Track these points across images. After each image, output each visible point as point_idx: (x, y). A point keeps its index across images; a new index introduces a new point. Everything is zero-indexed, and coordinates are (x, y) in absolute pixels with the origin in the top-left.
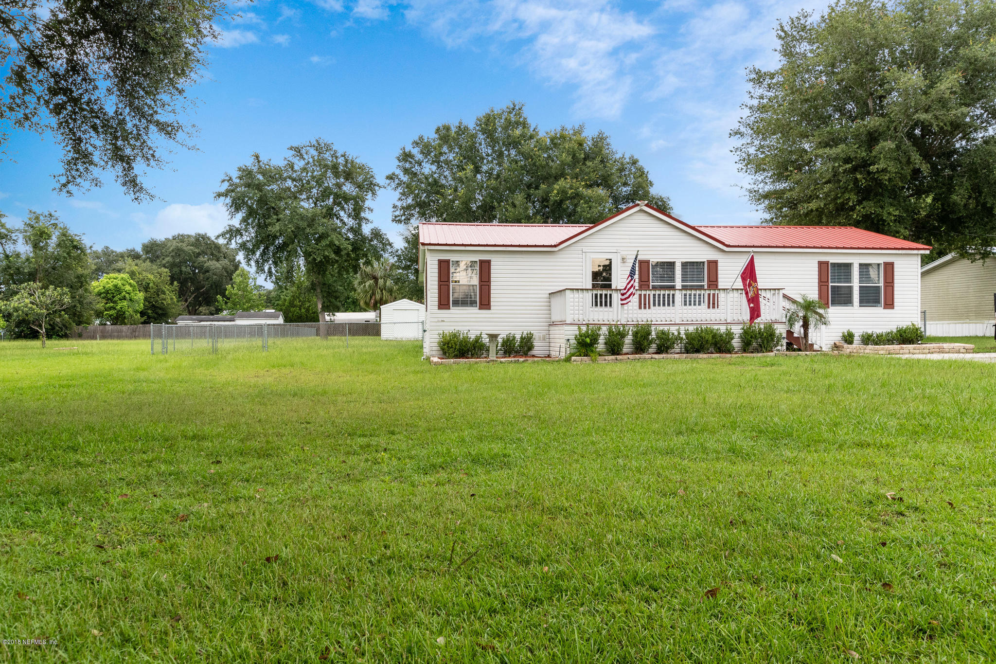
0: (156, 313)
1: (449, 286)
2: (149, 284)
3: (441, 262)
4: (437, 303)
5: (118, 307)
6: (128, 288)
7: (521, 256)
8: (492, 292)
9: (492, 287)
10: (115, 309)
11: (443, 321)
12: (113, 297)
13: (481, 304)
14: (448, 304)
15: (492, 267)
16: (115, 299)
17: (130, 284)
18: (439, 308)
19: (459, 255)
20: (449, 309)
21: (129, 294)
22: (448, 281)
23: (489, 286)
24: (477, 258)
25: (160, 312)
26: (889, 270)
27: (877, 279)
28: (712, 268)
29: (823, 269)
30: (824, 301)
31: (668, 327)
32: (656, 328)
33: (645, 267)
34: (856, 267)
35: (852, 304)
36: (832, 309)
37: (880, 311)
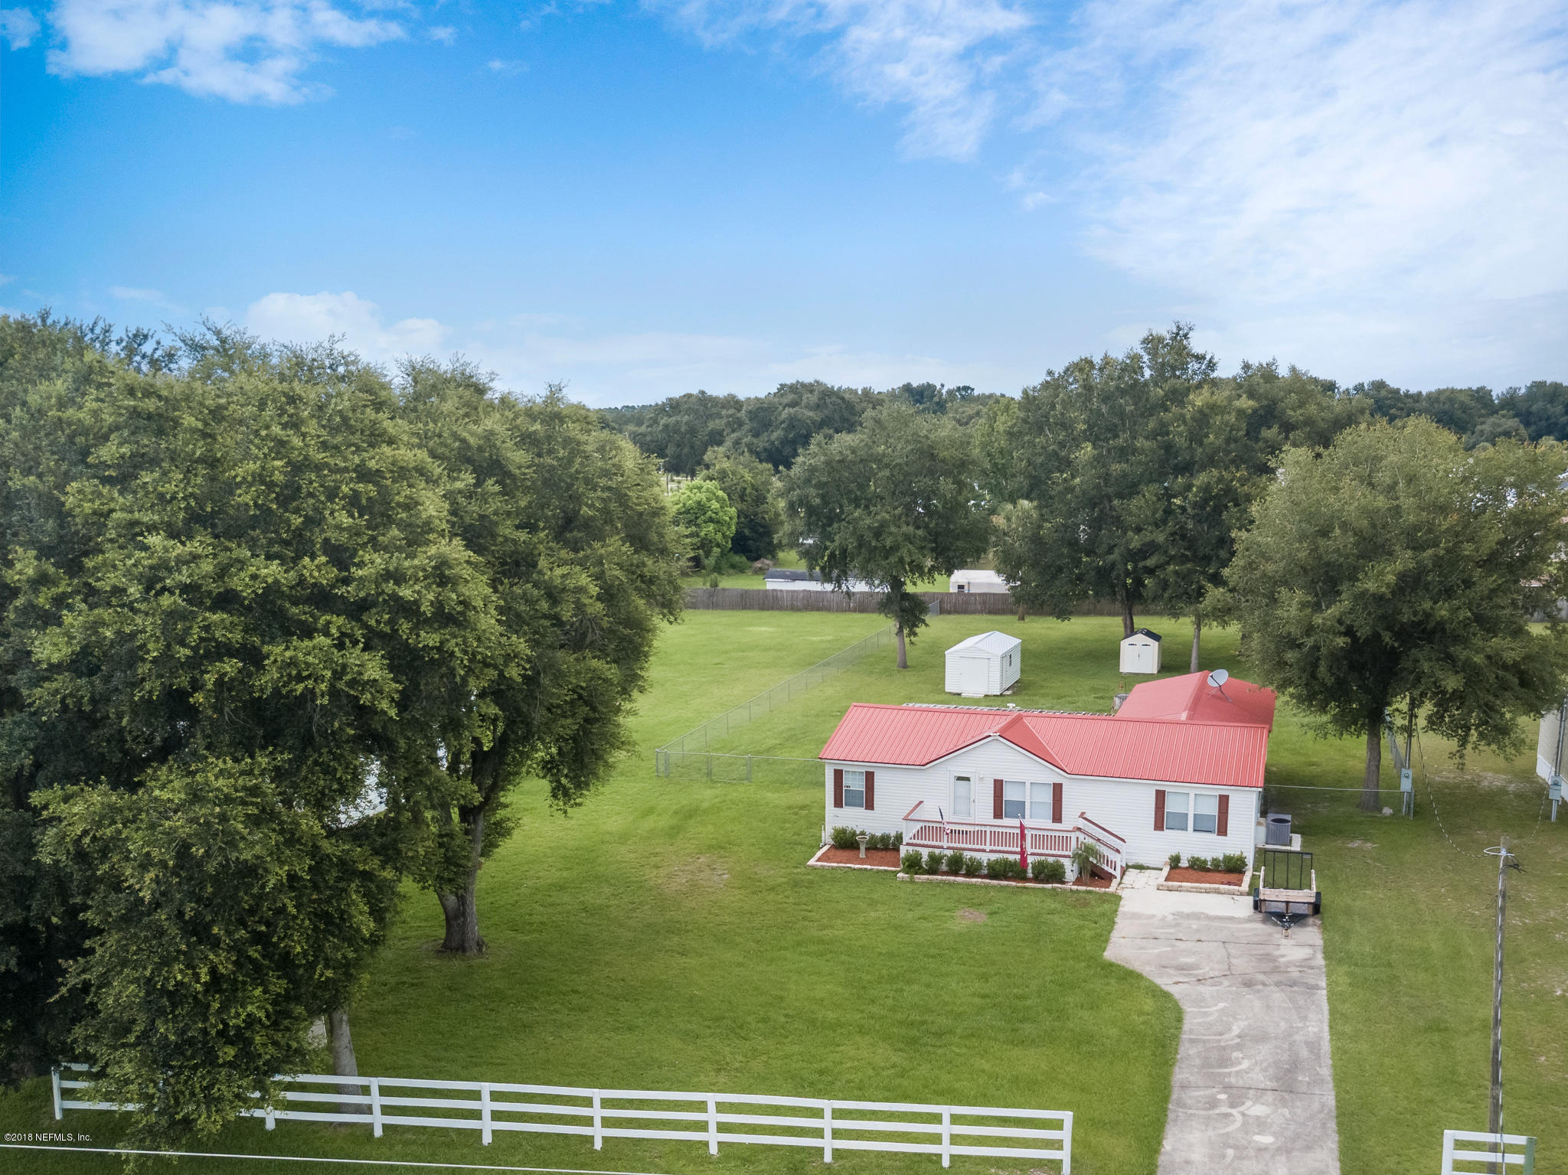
0: (756, 532)
1: (841, 790)
2: (745, 489)
3: (836, 771)
4: (833, 803)
5: (702, 534)
6: (715, 505)
8: (875, 797)
9: (875, 793)
10: (698, 536)
11: (837, 817)
12: (697, 518)
13: (867, 806)
14: (842, 804)
15: (875, 777)
16: (698, 521)
17: (718, 500)
18: (836, 806)
20: (842, 807)
21: (716, 513)
22: (841, 786)
24: (864, 769)
25: (761, 530)
26: (1224, 801)
27: (1212, 809)
28: (1057, 789)
29: (1160, 796)
30: (1159, 825)
31: (977, 855)
32: (967, 855)
33: (999, 785)
34: (1192, 797)
35: (1186, 829)
36: (1166, 832)
37: (1214, 837)
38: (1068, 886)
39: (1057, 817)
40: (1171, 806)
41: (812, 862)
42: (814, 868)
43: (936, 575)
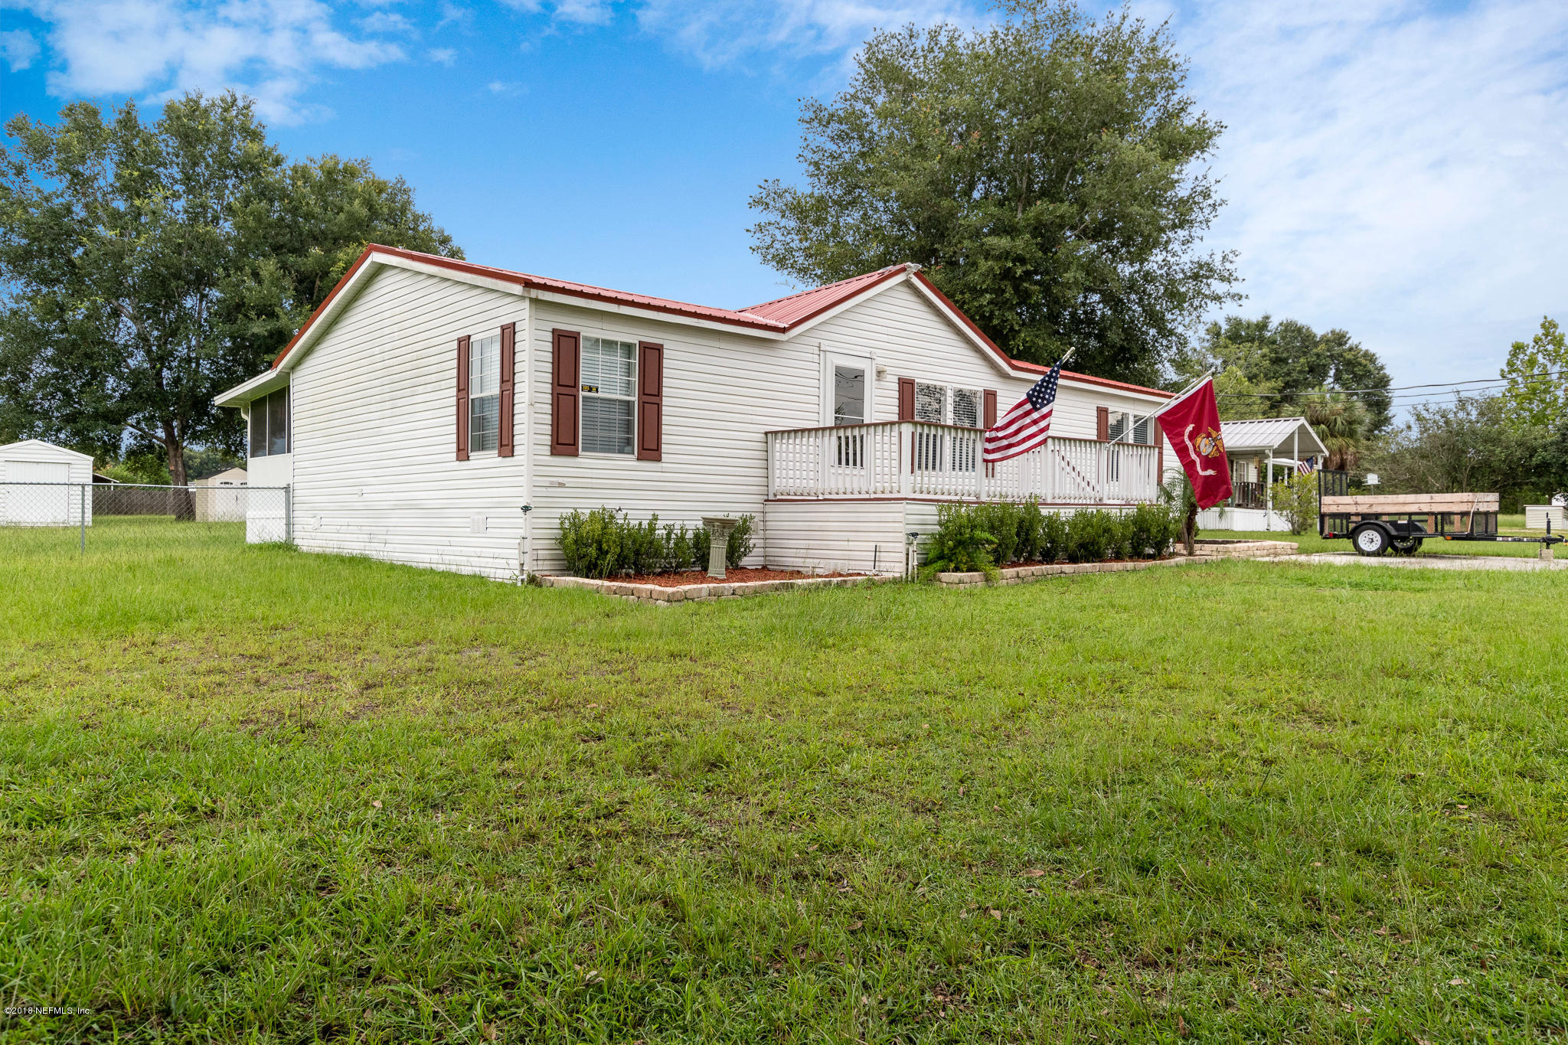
1: (575, 397)
3: (559, 336)
4: (547, 440)
7: (716, 344)
8: (665, 419)
9: (665, 410)
11: (562, 485)
13: (643, 448)
14: (575, 444)
15: (666, 363)
18: (552, 454)
19: (598, 324)
20: (576, 455)
22: (575, 386)
23: (659, 406)
24: (634, 336)
28: (990, 403)
29: (1103, 419)
33: (906, 391)
34: (1131, 420)
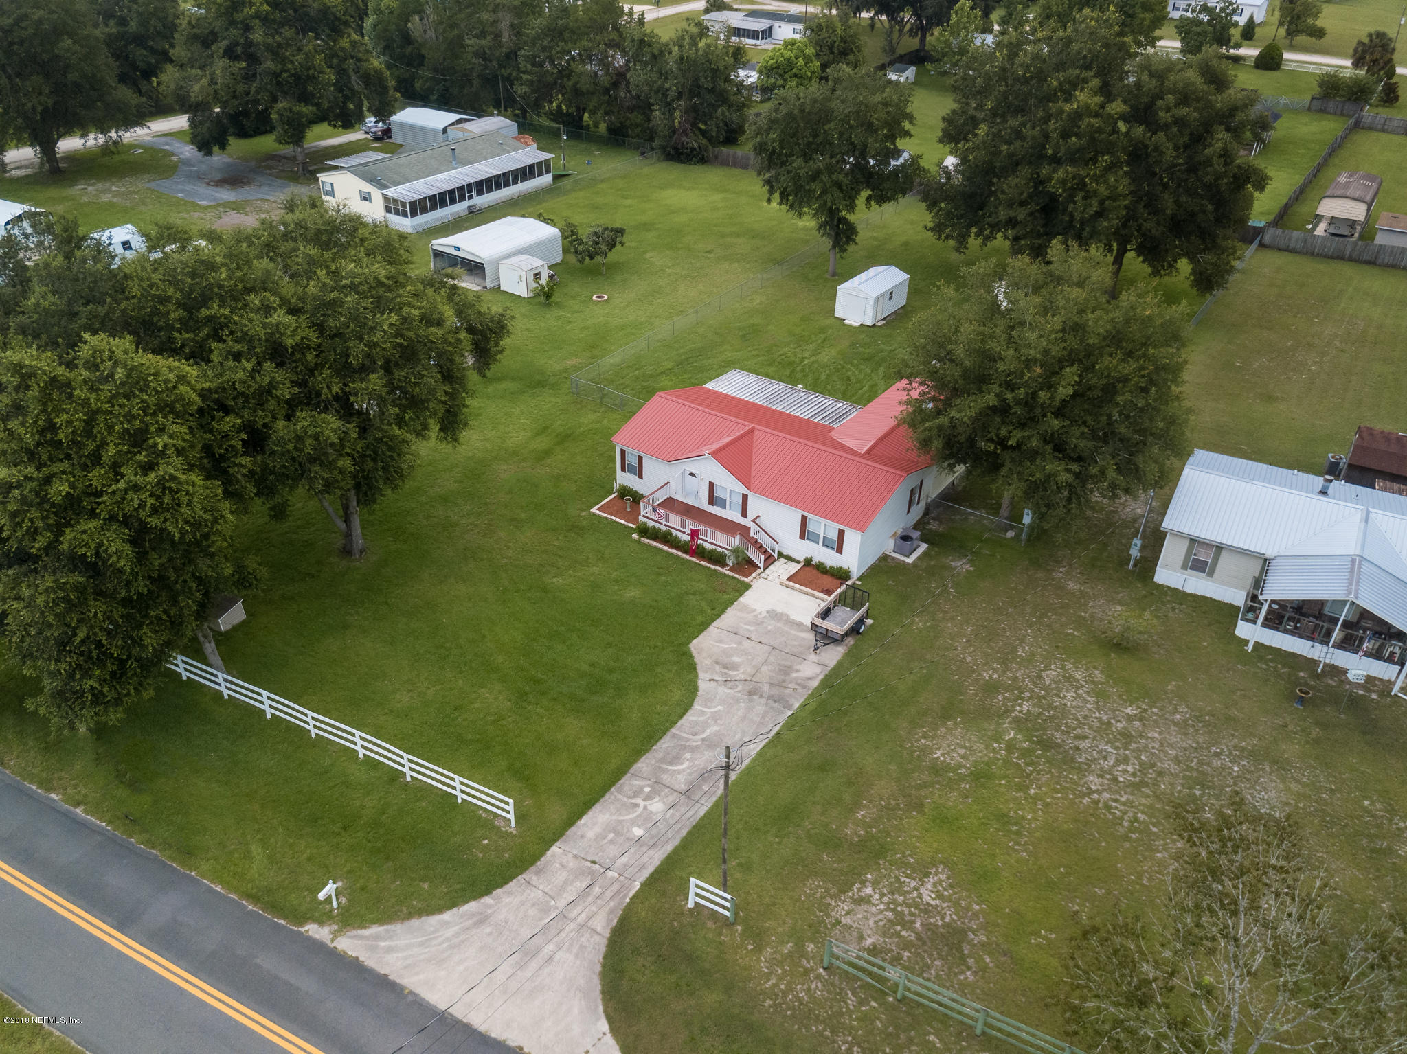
6: (801, 63)
17: (804, 57)
21: (801, 70)
26: (841, 534)
27: (834, 536)
28: (745, 497)
29: (804, 520)
30: (802, 536)
31: (680, 534)
32: (675, 532)
33: (711, 485)
34: (823, 525)
35: (818, 543)
36: (807, 541)
37: (834, 553)
38: (726, 571)
39: (744, 514)
40: (811, 527)
41: (594, 510)
42: (594, 514)
43: (872, 202)
